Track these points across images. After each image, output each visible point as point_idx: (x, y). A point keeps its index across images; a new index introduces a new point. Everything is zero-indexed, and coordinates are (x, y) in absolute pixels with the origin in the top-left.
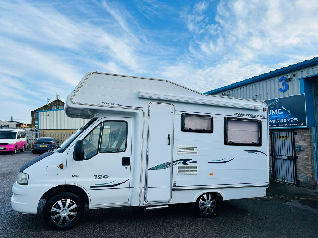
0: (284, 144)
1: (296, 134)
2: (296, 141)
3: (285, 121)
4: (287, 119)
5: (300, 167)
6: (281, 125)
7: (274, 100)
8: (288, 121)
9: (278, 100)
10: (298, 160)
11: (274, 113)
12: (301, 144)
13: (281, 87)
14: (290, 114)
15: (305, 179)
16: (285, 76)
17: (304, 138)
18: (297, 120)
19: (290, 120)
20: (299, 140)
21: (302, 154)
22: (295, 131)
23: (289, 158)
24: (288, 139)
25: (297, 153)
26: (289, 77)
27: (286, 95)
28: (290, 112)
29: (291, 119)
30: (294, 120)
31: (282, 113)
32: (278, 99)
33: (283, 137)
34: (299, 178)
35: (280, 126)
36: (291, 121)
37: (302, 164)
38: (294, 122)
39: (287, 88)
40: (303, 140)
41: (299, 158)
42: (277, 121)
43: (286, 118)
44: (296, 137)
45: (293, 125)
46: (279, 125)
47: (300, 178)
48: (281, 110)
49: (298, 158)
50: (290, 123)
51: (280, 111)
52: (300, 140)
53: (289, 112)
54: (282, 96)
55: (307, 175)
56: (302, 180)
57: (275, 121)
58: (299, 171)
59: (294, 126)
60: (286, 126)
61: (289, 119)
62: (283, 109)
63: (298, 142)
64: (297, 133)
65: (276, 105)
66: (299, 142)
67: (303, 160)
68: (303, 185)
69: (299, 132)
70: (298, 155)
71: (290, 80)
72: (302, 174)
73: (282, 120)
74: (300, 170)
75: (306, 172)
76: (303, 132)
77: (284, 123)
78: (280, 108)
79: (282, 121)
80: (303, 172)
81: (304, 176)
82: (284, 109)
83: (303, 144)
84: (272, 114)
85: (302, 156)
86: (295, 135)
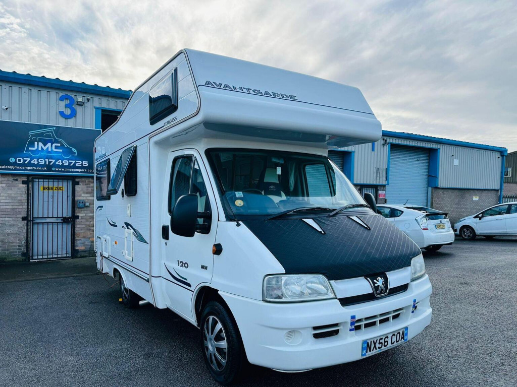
0: (51, 200)
1: (78, 184)
2: (77, 194)
3: (67, 164)
4: (70, 161)
5: (81, 230)
6: (57, 169)
7: (45, 127)
8: (71, 165)
9: (55, 128)
10: (77, 220)
11: (45, 148)
12: (85, 198)
13: (62, 109)
14: (76, 155)
15: (87, 245)
16: (72, 95)
17: (90, 189)
18: (87, 165)
19: (76, 163)
20: (81, 192)
21: (86, 212)
22: (77, 180)
23: (65, 220)
24: (60, 192)
25: (77, 210)
26: (80, 99)
27: (70, 124)
28: (76, 152)
29: (77, 161)
30: (82, 164)
31: (61, 151)
32: (54, 126)
33: (48, 189)
34: (77, 246)
35: (55, 171)
36: (77, 165)
37: (84, 226)
38: (82, 167)
39: (73, 114)
40: (88, 193)
41: (80, 218)
42: (50, 162)
43: (68, 160)
44: (78, 188)
45: (80, 170)
46: (53, 169)
47: (79, 245)
48: (59, 145)
49: (78, 218)
50: (74, 167)
51: (56, 147)
52: (84, 193)
53: (74, 150)
54: (62, 123)
55: (91, 239)
56: (83, 248)
57: (45, 162)
58: (78, 237)
59: (81, 172)
60: (67, 172)
61: (74, 162)
62: (62, 145)
63: (80, 196)
64: (80, 183)
65: (49, 136)
66: (83, 195)
67: (87, 220)
68: (83, 254)
69: (83, 182)
70: (78, 214)
71: (80, 104)
72: (83, 240)
73: (60, 161)
74: (79, 234)
75: (90, 236)
76: (90, 181)
77: (62, 166)
78: (58, 142)
79: (59, 163)
80: (84, 237)
81: (86, 242)
82: (66, 145)
83: (87, 198)
84: (40, 149)
85: (84, 215)
86: (76, 186)
